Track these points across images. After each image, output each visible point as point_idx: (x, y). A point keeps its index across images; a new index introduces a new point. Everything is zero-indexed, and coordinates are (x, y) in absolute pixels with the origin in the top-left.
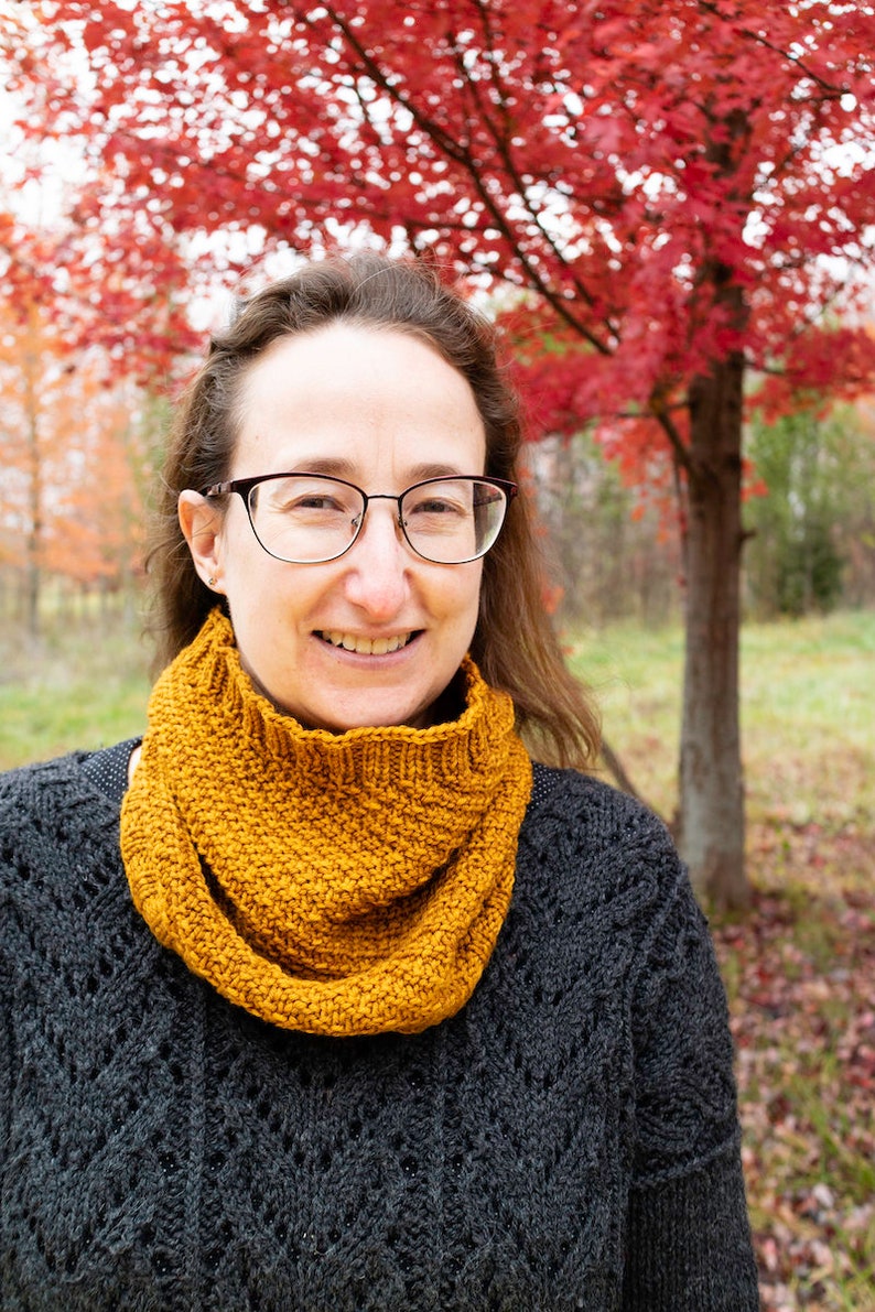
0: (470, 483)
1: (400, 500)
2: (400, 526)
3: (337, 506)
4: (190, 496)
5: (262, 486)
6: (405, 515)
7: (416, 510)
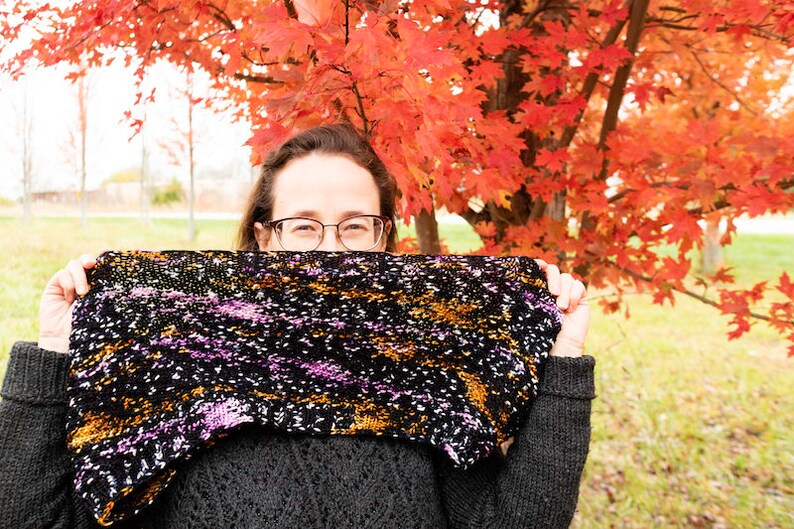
0: (372, 218)
1: (337, 226)
2: (338, 236)
3: (313, 229)
4: (258, 225)
5: (284, 222)
6: (341, 232)
7: (346, 229)
